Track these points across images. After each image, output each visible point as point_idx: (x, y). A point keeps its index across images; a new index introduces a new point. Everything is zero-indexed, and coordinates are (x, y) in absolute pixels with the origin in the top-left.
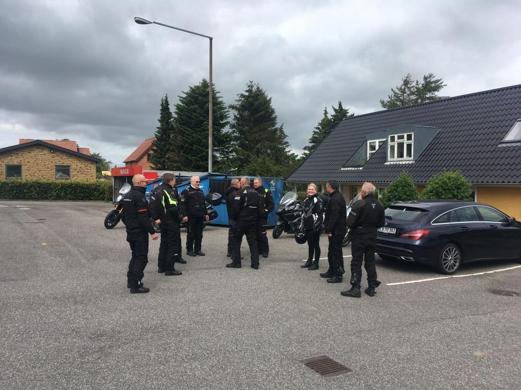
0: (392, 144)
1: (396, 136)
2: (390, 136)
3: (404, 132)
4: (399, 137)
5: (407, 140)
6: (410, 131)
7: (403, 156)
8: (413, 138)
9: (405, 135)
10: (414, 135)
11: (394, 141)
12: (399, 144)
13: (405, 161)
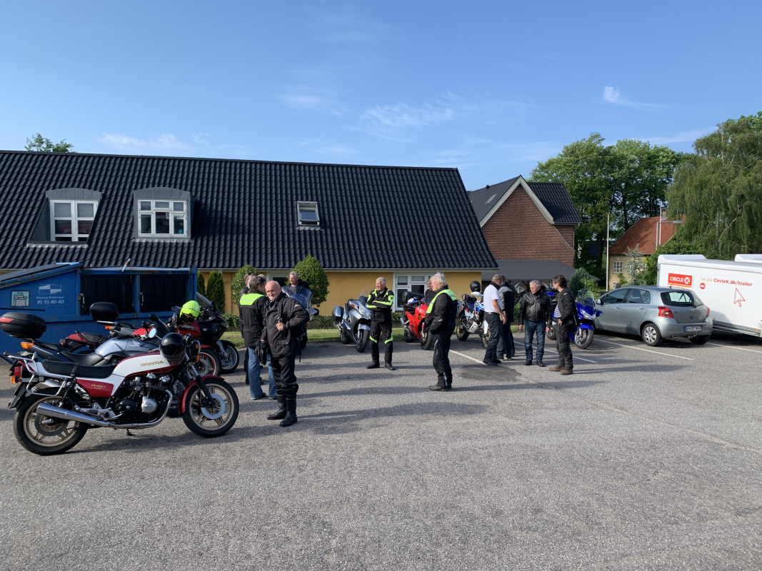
0: (146, 212)
1: (153, 203)
2: (139, 201)
3: (170, 199)
4: (158, 205)
5: (175, 210)
6: (179, 199)
7: (167, 231)
8: (185, 207)
9: (171, 203)
10: (188, 205)
11: (149, 209)
12: (158, 214)
13: (173, 238)
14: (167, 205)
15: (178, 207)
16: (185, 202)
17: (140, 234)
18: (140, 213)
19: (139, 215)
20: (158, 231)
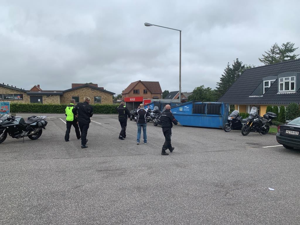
1: (284, 78)
3: (290, 76)
4: (286, 79)
5: (291, 80)
6: (293, 76)
7: (289, 89)
8: (295, 79)
9: (290, 78)
10: (296, 78)
11: (283, 81)
12: (286, 83)
13: (290, 92)
14: (288, 79)
15: (292, 79)
16: (295, 77)
17: (280, 91)
18: (280, 83)
19: (280, 84)
20: (285, 90)
